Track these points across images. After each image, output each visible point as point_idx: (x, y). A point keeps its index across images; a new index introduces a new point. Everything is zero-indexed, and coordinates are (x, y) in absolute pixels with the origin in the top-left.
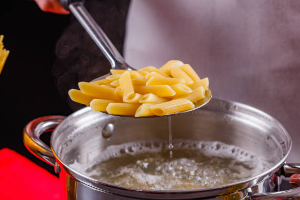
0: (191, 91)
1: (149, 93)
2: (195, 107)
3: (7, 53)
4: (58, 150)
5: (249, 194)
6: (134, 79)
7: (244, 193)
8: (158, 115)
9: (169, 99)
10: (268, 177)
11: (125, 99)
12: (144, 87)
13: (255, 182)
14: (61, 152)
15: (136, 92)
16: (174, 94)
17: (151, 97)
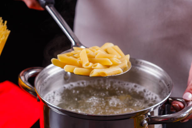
0: (121, 63)
1: (98, 63)
2: (123, 72)
3: (9, 32)
4: (38, 89)
5: (149, 116)
6: (88, 54)
7: (145, 115)
8: (103, 76)
9: (108, 67)
10: (160, 106)
11: (84, 65)
12: (94, 59)
13: (152, 110)
14: (40, 90)
15: (90, 62)
16: (111, 64)
17: (99, 65)
